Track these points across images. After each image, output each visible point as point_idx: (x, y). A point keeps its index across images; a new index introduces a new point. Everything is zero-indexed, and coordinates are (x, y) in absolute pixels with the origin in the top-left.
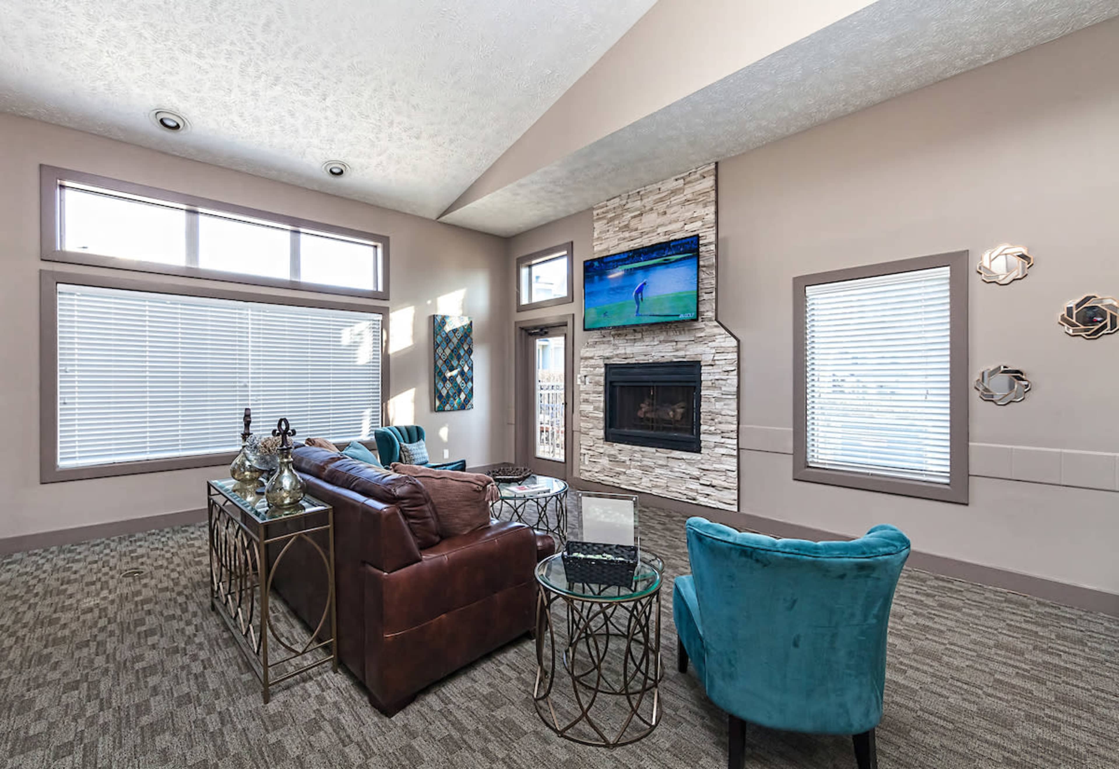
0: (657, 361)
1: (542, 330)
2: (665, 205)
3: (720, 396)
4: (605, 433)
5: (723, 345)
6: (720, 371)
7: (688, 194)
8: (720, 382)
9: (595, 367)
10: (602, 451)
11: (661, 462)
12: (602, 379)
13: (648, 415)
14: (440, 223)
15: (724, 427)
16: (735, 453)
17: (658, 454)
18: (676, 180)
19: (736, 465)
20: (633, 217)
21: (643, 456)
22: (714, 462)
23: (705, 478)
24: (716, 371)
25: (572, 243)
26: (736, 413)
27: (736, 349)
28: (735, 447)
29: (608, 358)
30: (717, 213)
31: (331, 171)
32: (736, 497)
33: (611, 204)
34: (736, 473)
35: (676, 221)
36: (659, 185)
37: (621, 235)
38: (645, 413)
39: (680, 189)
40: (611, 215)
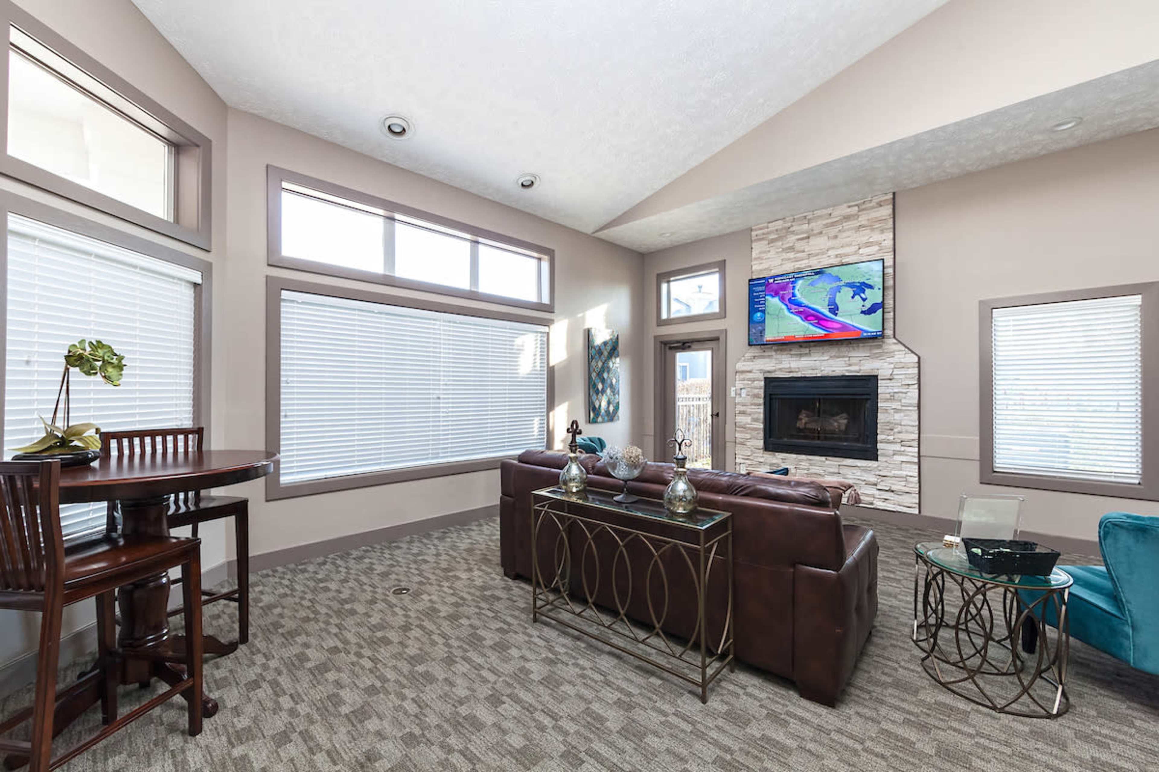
0: (826, 375)
1: (684, 343)
2: (837, 230)
3: (899, 407)
4: (765, 443)
5: (902, 360)
6: (899, 384)
7: (863, 219)
8: (900, 395)
9: (753, 380)
10: (762, 460)
11: (832, 470)
12: (761, 392)
13: (809, 426)
14: (594, 237)
15: (903, 436)
16: (916, 460)
17: (827, 462)
18: (849, 207)
19: (917, 471)
20: (798, 240)
21: (811, 465)
22: (893, 469)
23: (882, 483)
24: (895, 384)
25: (725, 261)
26: (917, 423)
27: (917, 365)
28: (916, 455)
29: (769, 372)
30: (894, 239)
31: (523, 185)
32: (917, 501)
33: (773, 226)
34: (917, 479)
35: (849, 245)
36: (829, 210)
37: (785, 256)
38: (806, 423)
39: (853, 216)
40: (773, 236)
